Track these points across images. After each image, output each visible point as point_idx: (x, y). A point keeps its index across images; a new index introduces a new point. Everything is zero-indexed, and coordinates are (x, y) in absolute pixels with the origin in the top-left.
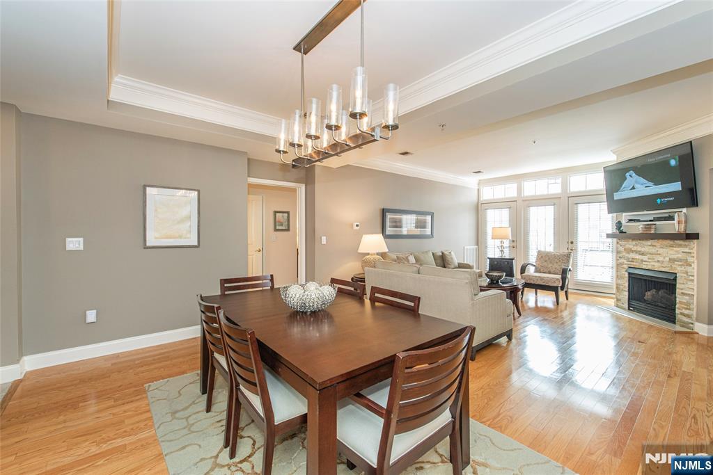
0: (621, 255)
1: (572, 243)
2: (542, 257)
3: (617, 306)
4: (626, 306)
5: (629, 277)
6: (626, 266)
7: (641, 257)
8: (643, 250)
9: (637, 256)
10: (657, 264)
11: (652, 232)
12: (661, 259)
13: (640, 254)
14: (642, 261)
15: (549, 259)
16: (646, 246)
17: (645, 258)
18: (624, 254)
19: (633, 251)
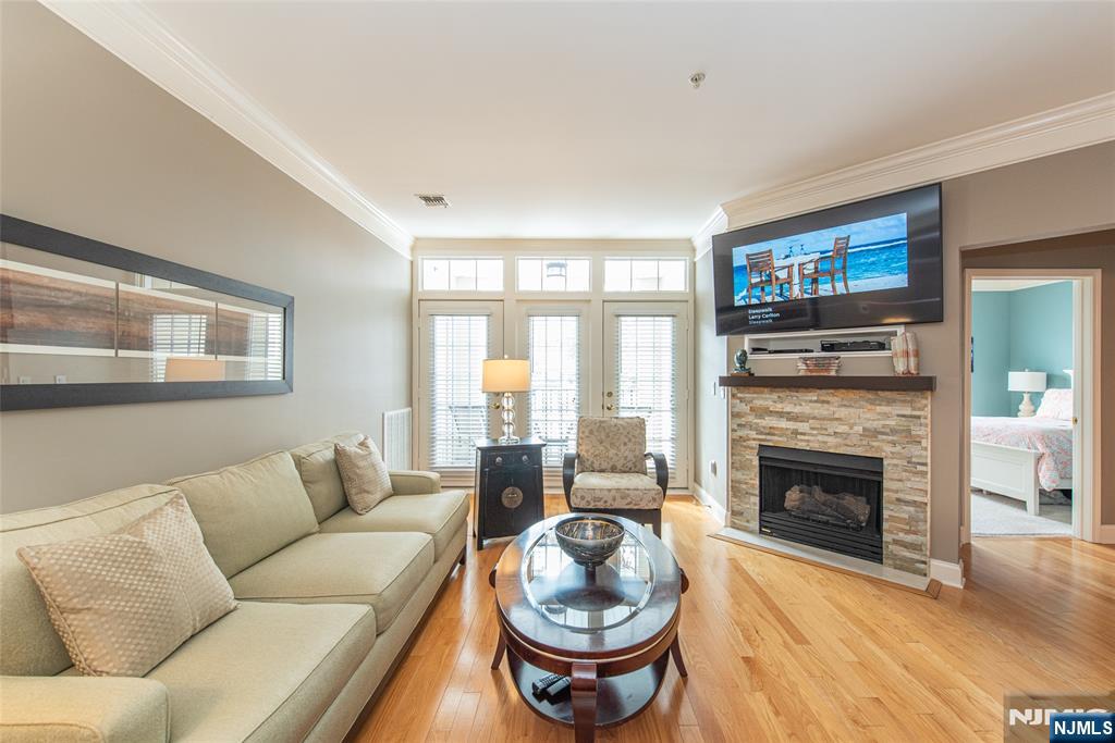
0: (743, 421)
1: (610, 394)
2: (591, 432)
3: (734, 526)
4: (755, 525)
5: (761, 466)
6: (755, 444)
7: (791, 425)
8: (797, 409)
9: (783, 424)
10: (832, 440)
11: (833, 373)
12: (842, 429)
13: (789, 420)
14: (796, 433)
15: (608, 436)
16: (805, 403)
17: (803, 427)
18: (751, 419)
19: (771, 413)
